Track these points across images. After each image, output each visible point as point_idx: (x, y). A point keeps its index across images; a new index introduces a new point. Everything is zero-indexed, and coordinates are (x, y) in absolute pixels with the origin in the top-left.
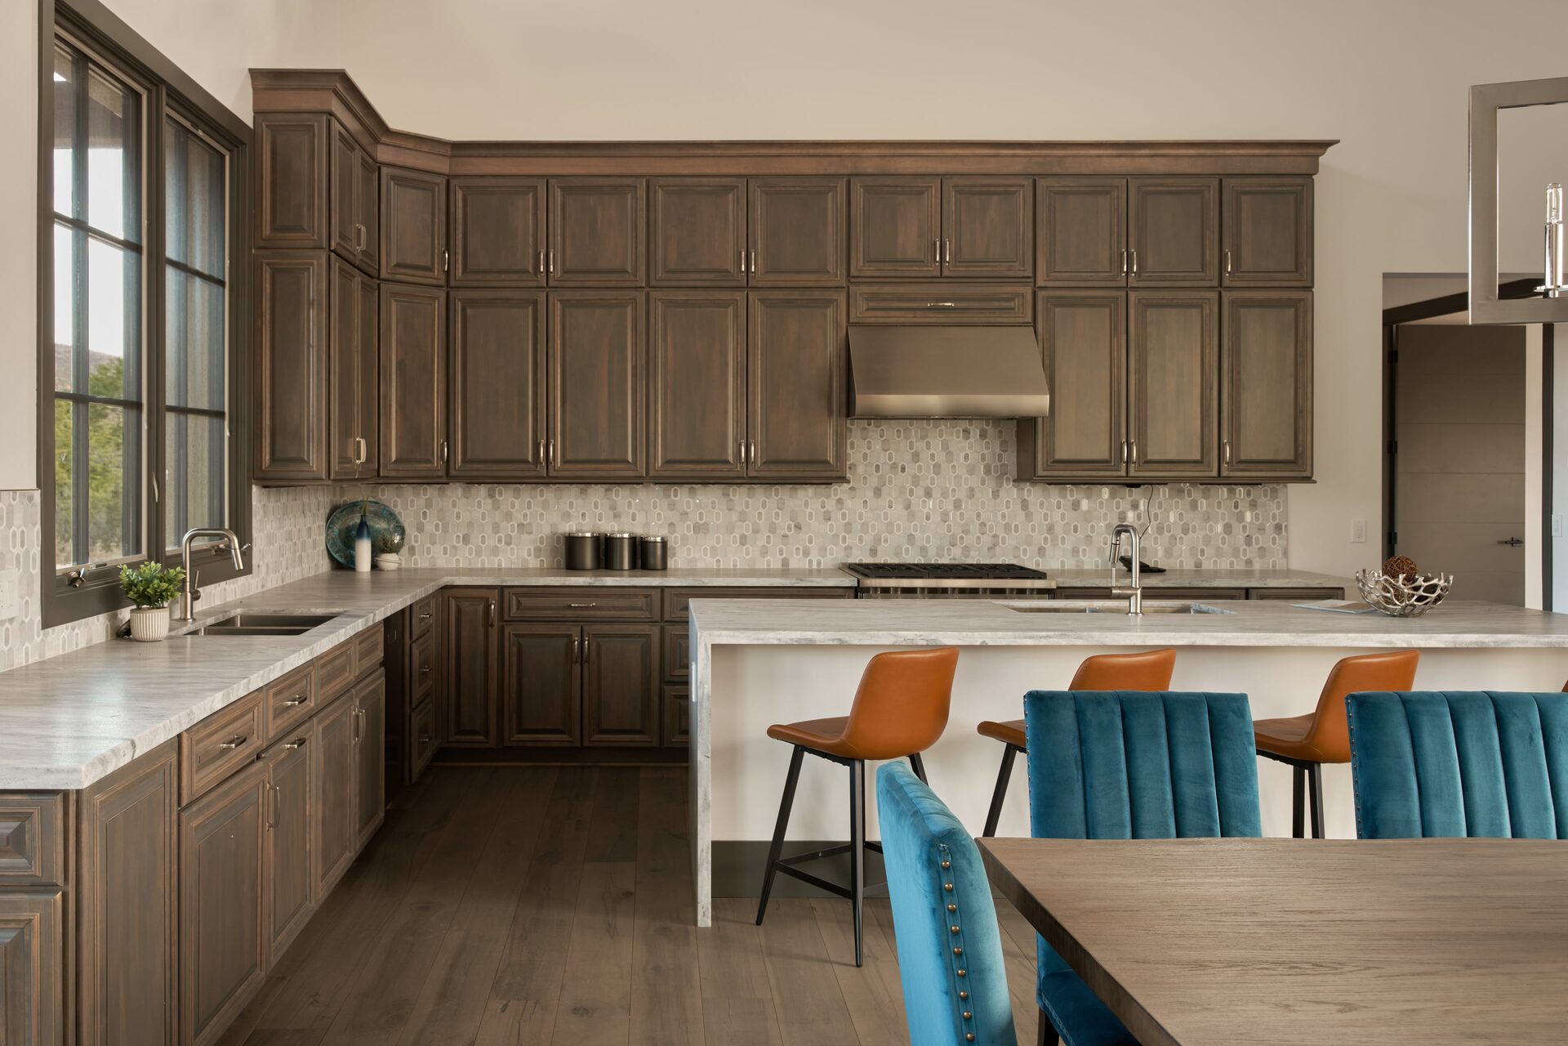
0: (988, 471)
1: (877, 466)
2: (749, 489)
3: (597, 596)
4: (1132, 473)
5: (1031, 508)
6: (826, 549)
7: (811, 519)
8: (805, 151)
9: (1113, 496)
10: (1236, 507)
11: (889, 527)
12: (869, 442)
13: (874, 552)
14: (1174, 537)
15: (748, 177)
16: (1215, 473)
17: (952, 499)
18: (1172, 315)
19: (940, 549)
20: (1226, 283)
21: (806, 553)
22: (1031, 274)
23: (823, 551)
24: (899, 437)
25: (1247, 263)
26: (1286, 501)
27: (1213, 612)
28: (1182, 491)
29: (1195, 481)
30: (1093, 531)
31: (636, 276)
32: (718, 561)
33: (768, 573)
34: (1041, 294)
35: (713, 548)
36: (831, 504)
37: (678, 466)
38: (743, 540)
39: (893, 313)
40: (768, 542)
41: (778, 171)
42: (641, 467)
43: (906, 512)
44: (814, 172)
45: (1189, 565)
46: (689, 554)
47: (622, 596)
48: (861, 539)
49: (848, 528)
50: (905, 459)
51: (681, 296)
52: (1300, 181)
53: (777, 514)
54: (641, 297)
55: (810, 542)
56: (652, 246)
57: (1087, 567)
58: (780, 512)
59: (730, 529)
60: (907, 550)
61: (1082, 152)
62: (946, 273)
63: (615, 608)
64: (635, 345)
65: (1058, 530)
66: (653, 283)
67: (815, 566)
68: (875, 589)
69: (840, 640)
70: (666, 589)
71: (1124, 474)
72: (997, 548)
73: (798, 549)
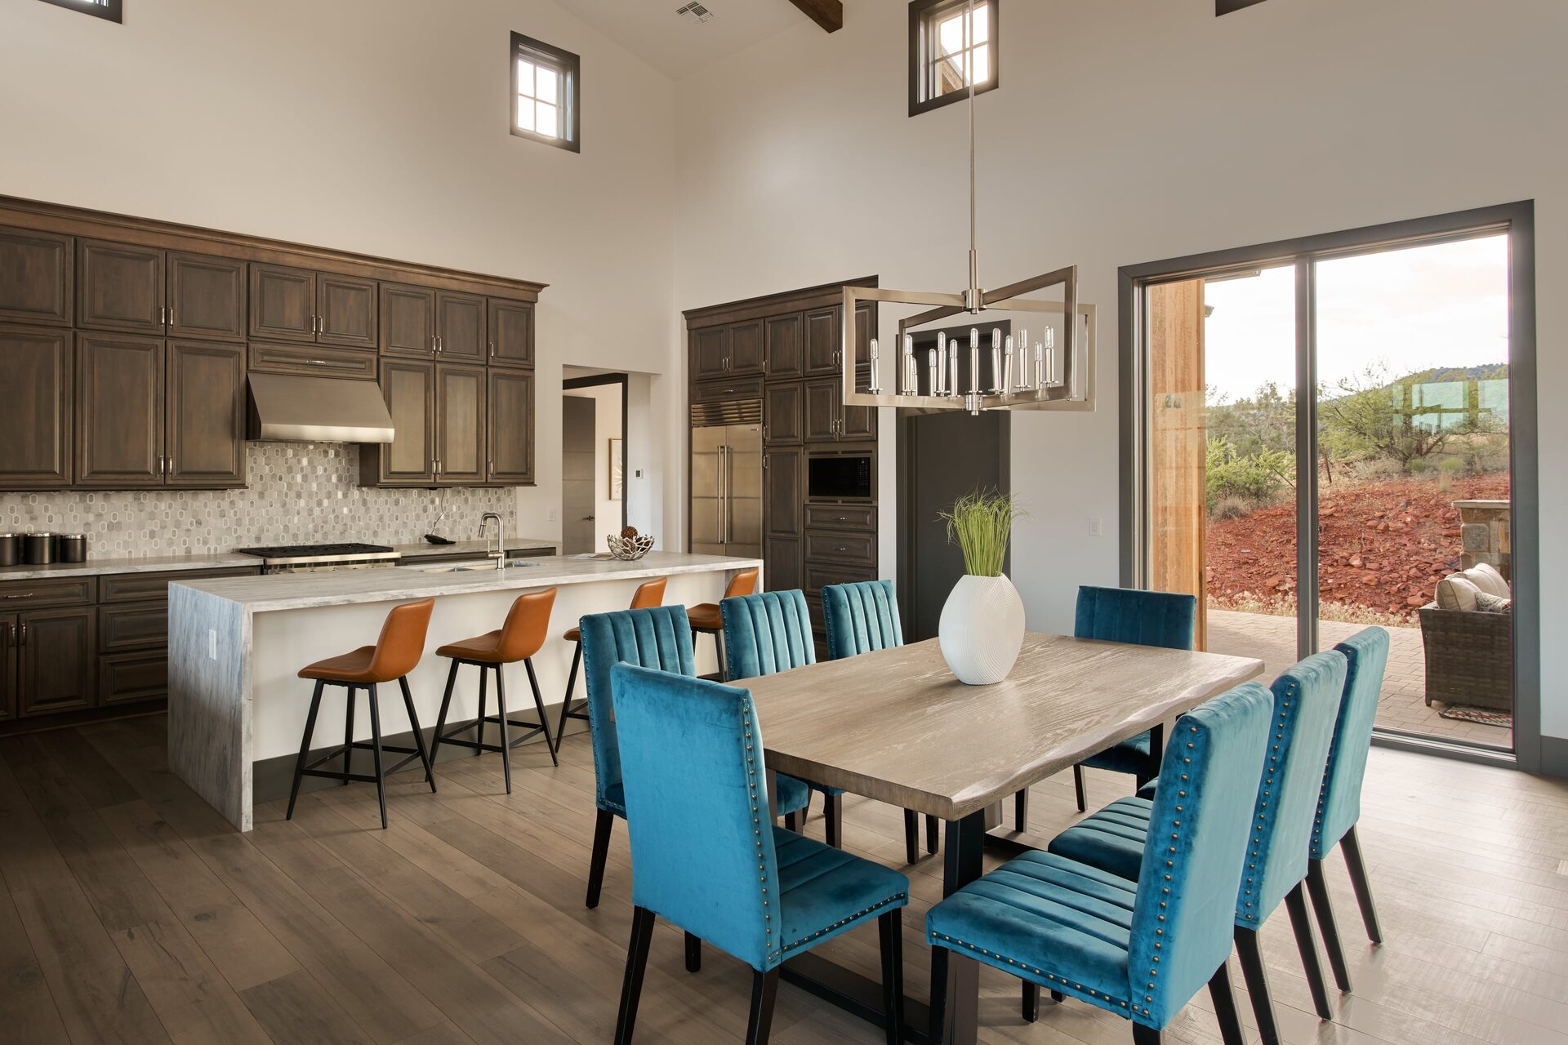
0: (340, 479)
1: (261, 476)
2: (157, 494)
3: (34, 587)
4: (438, 481)
5: (369, 505)
6: (221, 539)
7: (209, 516)
8: (215, 238)
9: (420, 496)
10: (489, 501)
11: (270, 521)
12: (255, 459)
13: (258, 539)
14: (455, 521)
15: (167, 251)
16: (484, 481)
17: (315, 499)
18: (461, 380)
19: (307, 534)
20: (490, 363)
21: (205, 542)
22: (376, 347)
23: (219, 540)
24: (277, 455)
25: (501, 352)
26: (515, 497)
27: (532, 565)
28: (459, 492)
29: (466, 486)
30: (407, 519)
31: (64, 317)
32: (130, 552)
33: (174, 559)
34: (382, 360)
35: (125, 542)
36: (225, 505)
37: (103, 476)
38: (152, 535)
39: (282, 365)
40: (174, 536)
41: (193, 250)
42: (68, 477)
43: (282, 509)
44: (221, 254)
45: (463, 539)
46: (103, 547)
47: (59, 585)
48: (248, 530)
49: (239, 522)
50: (281, 470)
51: (106, 338)
52: (529, 305)
53: (181, 513)
54: (69, 335)
55: (209, 534)
56: (80, 294)
57: (403, 543)
58: (184, 511)
59: (141, 526)
60: (283, 536)
61: (409, 269)
62: (320, 340)
63: (51, 596)
64: (63, 376)
65: (386, 519)
66: (80, 324)
67: (212, 552)
68: (276, 566)
69: (348, 600)
70: (101, 577)
71: (433, 481)
72: (346, 533)
73: (198, 539)
